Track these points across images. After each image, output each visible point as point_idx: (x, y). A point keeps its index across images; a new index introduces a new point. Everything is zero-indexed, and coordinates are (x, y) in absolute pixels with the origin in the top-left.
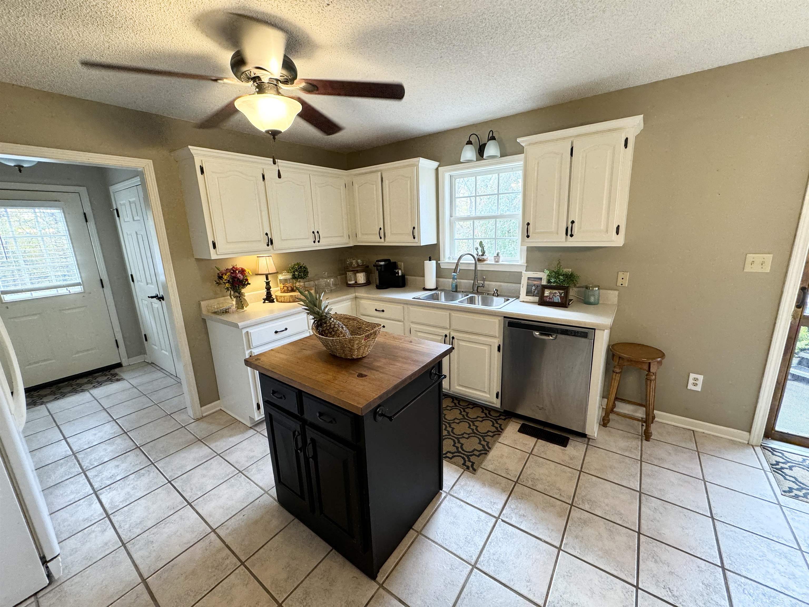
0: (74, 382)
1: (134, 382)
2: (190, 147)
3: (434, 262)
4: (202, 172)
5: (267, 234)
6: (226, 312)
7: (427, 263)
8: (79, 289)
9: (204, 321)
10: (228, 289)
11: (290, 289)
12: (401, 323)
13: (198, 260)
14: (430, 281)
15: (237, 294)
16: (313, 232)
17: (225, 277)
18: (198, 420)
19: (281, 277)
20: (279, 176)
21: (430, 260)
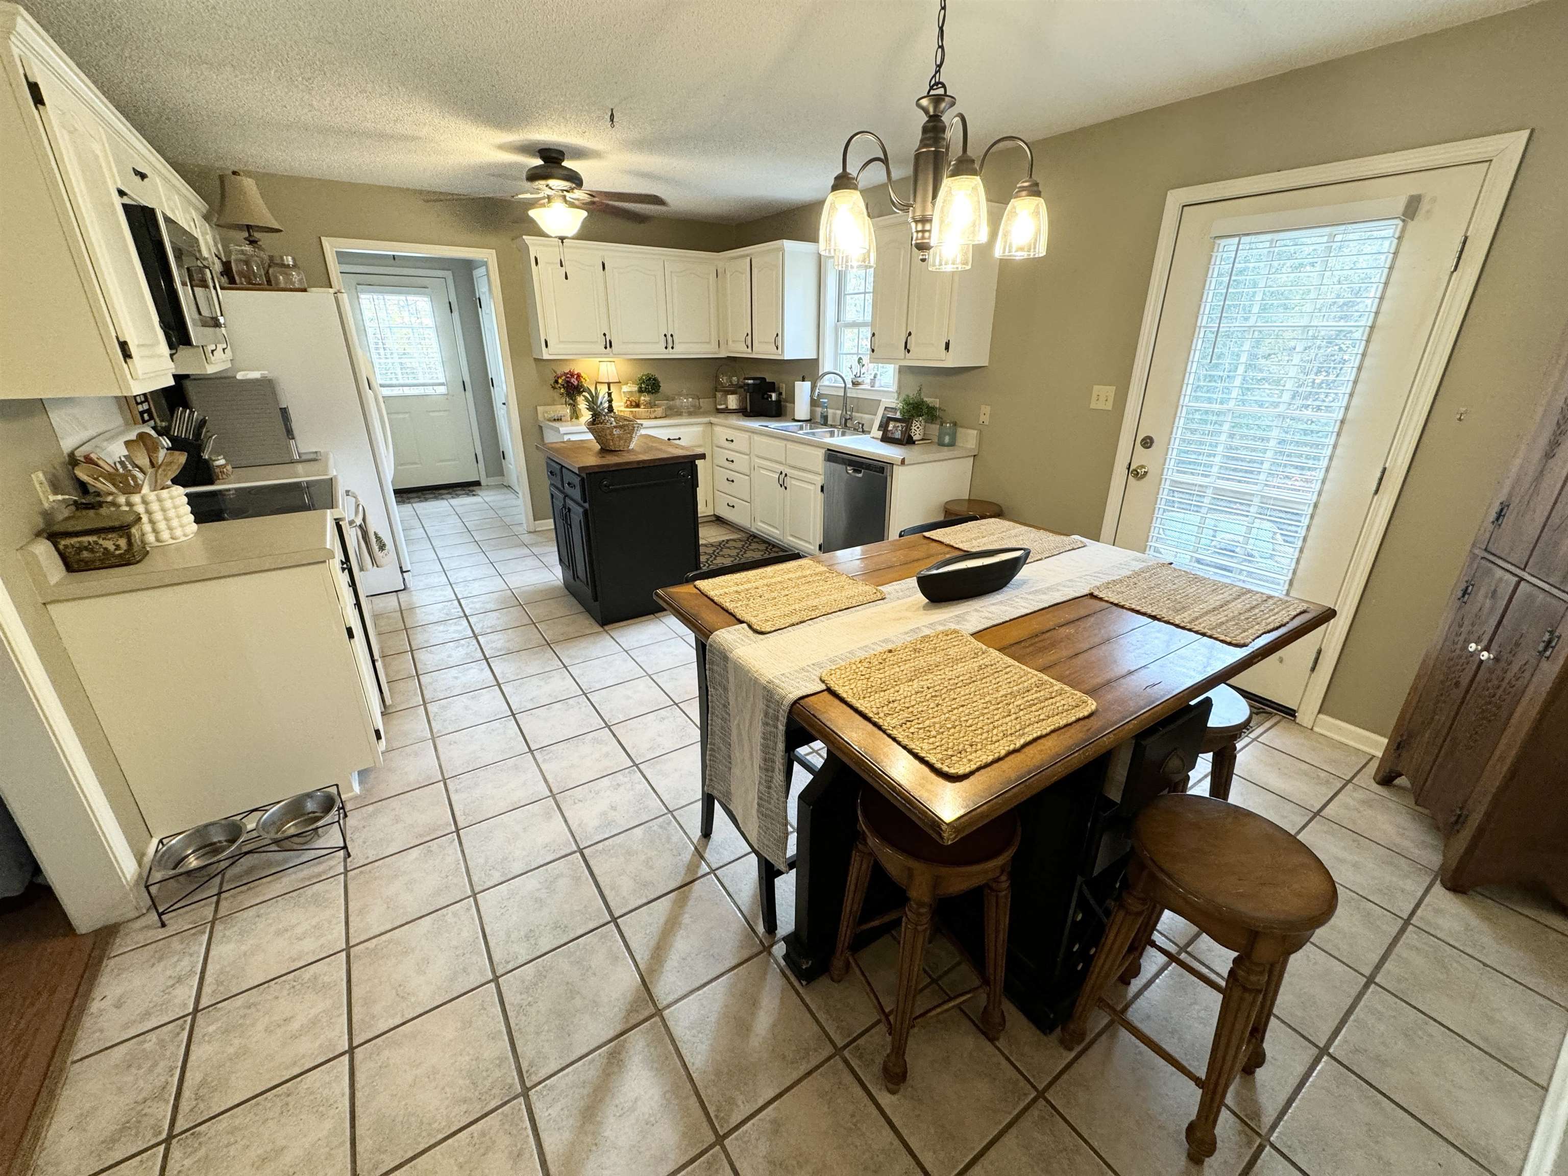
0: (437, 492)
1: (487, 499)
2: (524, 237)
3: (807, 384)
4: (537, 263)
5: (605, 335)
6: (559, 420)
7: (798, 384)
8: (442, 390)
9: (541, 427)
10: (562, 394)
11: (634, 404)
12: (747, 457)
13: (535, 359)
14: (802, 408)
15: (571, 402)
16: (665, 335)
17: (560, 381)
18: (530, 532)
19: (625, 388)
20: (566, 278)
21: (803, 380)
